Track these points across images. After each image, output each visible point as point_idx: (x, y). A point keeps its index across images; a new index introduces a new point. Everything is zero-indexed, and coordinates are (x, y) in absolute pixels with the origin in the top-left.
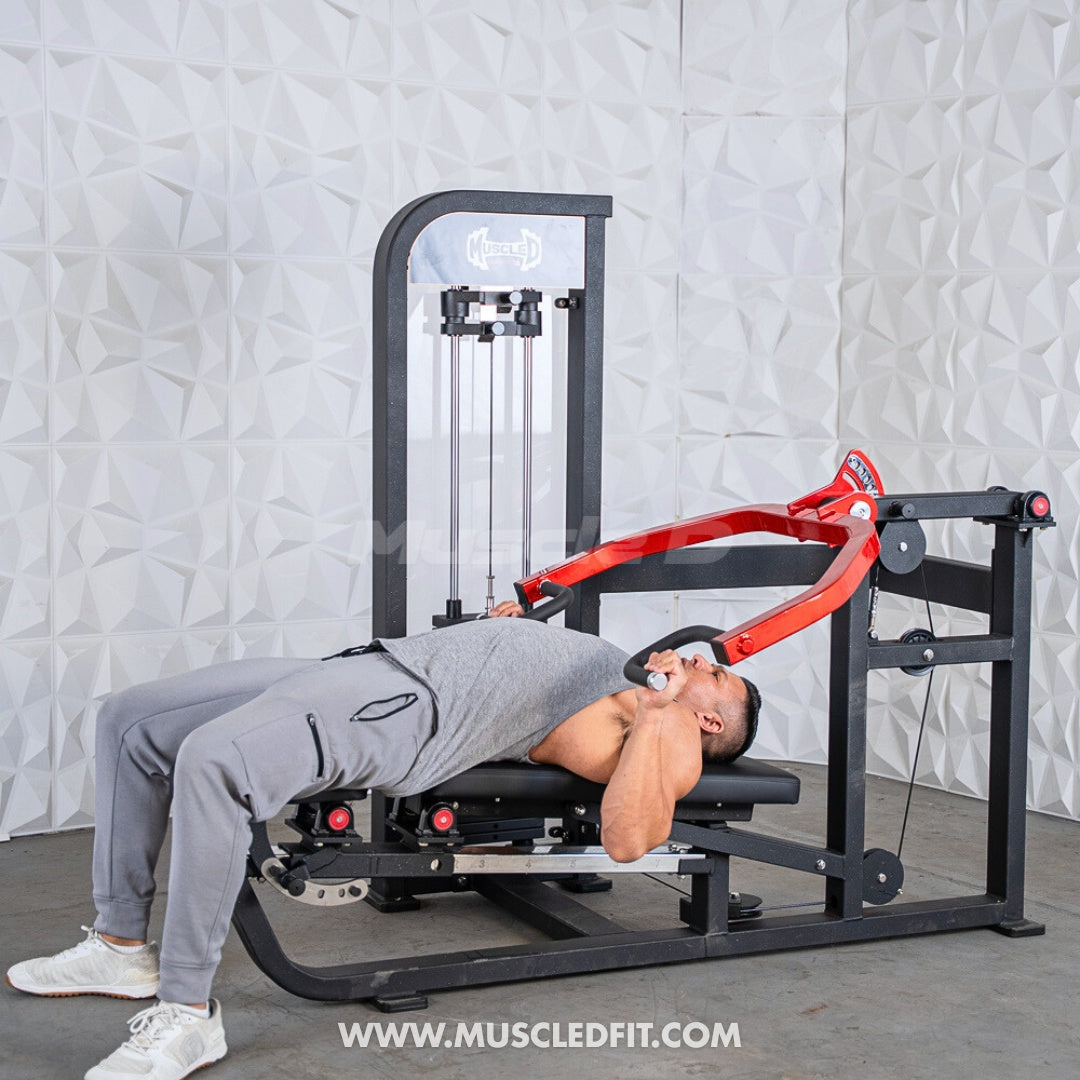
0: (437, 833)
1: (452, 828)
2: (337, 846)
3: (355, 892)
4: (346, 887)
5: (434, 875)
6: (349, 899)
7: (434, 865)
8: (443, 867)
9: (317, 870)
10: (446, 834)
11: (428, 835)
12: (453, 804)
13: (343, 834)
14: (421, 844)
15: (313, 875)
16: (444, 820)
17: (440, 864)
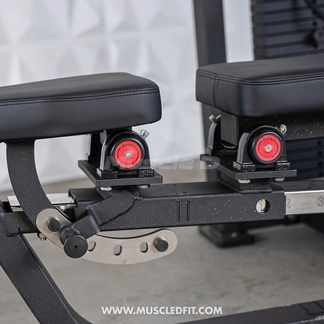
0: (260, 166)
1: (280, 158)
2: (132, 189)
3: (161, 246)
4: (150, 240)
5: (262, 219)
6: (154, 255)
7: (260, 206)
8: (271, 208)
9: (110, 220)
10: (273, 167)
11: (249, 169)
12: (279, 127)
13: (135, 173)
14: (241, 182)
15: (103, 227)
16: (269, 148)
17: (268, 204)
